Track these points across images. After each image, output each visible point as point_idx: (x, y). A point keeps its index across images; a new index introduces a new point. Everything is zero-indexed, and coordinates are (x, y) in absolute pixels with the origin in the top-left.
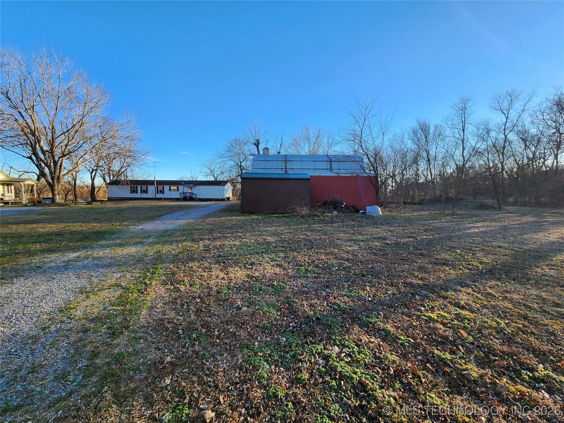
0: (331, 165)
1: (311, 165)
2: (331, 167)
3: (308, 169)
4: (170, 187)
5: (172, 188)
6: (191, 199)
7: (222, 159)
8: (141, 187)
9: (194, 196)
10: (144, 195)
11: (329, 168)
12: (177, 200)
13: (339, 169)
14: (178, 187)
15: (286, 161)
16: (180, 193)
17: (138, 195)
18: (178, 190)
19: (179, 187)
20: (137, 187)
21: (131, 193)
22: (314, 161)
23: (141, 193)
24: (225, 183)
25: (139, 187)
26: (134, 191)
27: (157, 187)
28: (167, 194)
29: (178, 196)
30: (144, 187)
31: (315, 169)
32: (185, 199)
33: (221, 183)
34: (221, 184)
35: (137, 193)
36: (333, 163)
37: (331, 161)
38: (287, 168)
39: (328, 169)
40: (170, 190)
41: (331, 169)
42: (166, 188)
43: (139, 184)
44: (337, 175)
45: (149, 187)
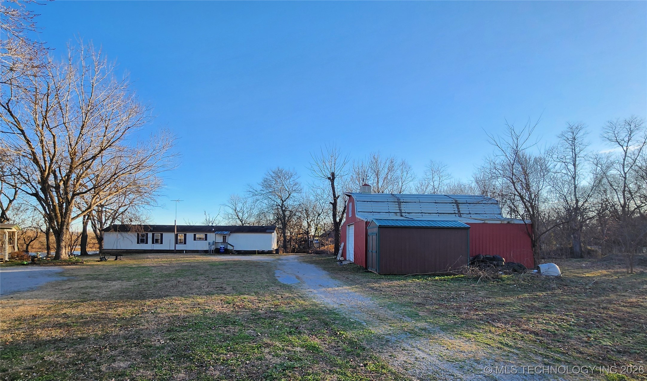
0: (458, 209)
1: (433, 208)
2: (459, 211)
3: (430, 213)
4: (195, 235)
5: (198, 236)
6: (226, 252)
7: (255, 197)
8: (153, 235)
9: (230, 248)
10: (157, 247)
11: (457, 212)
12: (206, 252)
13: (470, 213)
14: (206, 235)
15: (399, 203)
16: (209, 244)
17: (149, 246)
18: (206, 240)
19: (208, 234)
20: (147, 234)
21: (138, 243)
22: (436, 203)
23: (153, 243)
24: (271, 229)
25: (150, 235)
26: (142, 240)
27: (177, 234)
28: (192, 244)
29: (206, 248)
30: (158, 235)
31: (438, 213)
32: (218, 252)
33: (267, 229)
34: (268, 231)
35: (147, 243)
36: (461, 206)
37: (457, 203)
38: (403, 211)
39: (455, 213)
40: (195, 240)
41: (460, 214)
42: (190, 236)
43: (151, 231)
44: (482, 222)
45: (165, 235)
